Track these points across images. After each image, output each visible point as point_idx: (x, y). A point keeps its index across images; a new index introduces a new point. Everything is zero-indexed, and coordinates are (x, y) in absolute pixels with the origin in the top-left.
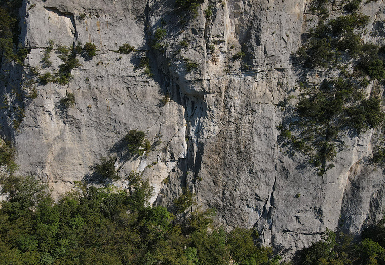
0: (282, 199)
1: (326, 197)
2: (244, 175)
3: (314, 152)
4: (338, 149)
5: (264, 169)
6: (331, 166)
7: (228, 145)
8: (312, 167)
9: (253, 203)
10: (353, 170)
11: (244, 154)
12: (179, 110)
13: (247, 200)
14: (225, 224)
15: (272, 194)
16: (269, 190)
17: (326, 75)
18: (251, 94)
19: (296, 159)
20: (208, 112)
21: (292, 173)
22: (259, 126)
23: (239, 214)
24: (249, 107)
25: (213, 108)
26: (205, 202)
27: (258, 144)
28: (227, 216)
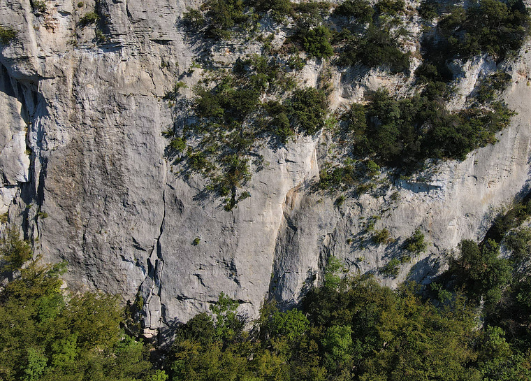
0: (173, 247)
1: (240, 244)
2: (115, 210)
3: (220, 173)
4: (255, 167)
5: (145, 199)
6: (245, 195)
7: (87, 161)
8: (216, 196)
9: (131, 253)
10: (290, 202)
11: (113, 175)
12: (11, 105)
13: (121, 249)
14: (93, 287)
15: (158, 239)
16: (155, 232)
17: (240, 51)
18: (116, 80)
19: (192, 183)
20: (48, 108)
21: (188, 206)
22: (134, 131)
23: (110, 271)
24: (114, 101)
25: (55, 103)
26: (55, 251)
27: (133, 160)
28: (93, 274)
